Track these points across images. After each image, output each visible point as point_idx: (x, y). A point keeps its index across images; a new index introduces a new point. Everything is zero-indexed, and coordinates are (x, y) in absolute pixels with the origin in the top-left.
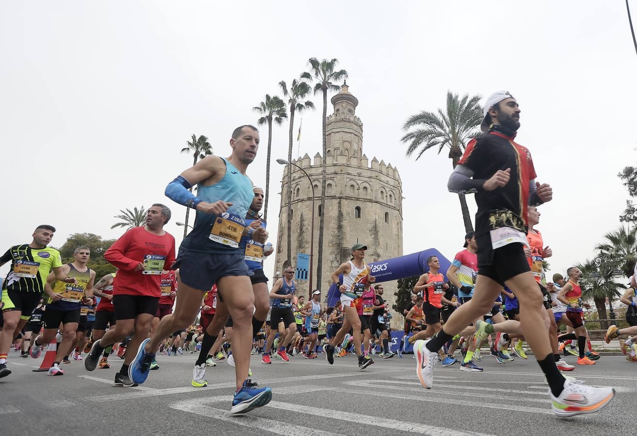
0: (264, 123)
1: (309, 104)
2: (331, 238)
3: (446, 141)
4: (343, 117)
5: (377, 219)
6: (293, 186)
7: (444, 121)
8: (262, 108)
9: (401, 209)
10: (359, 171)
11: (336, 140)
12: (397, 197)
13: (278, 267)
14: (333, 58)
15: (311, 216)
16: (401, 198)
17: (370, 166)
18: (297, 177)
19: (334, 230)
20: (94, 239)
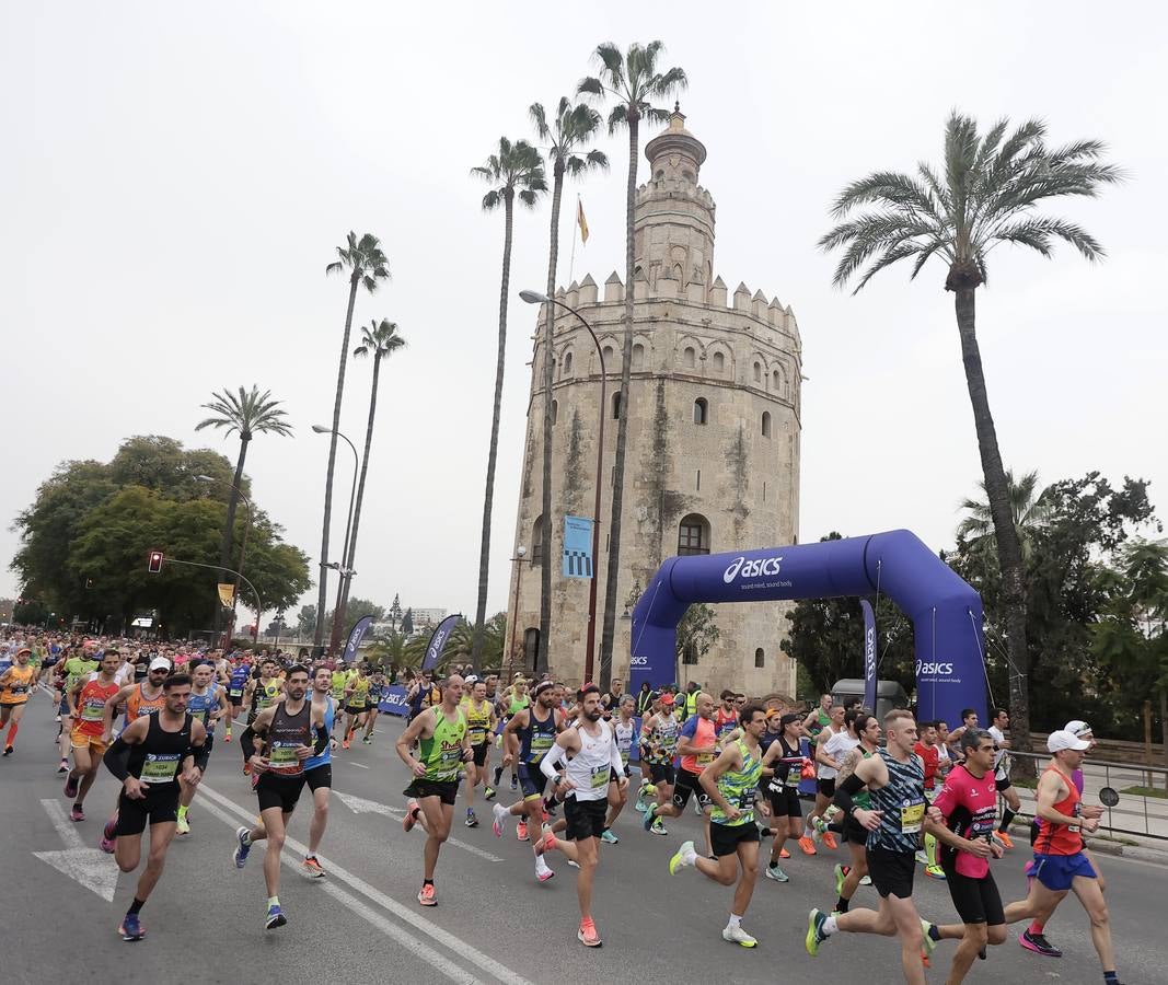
0: (495, 206)
1: (597, 158)
2: (639, 469)
3: (938, 244)
4: (671, 189)
5: (744, 427)
6: (559, 348)
7: (934, 193)
8: (492, 170)
9: (799, 404)
10: (706, 315)
11: (655, 243)
12: (791, 379)
13: (523, 529)
14: (651, 41)
15: (595, 417)
16: (799, 378)
17: (730, 305)
18: (567, 328)
19: (647, 452)
20: (168, 447)
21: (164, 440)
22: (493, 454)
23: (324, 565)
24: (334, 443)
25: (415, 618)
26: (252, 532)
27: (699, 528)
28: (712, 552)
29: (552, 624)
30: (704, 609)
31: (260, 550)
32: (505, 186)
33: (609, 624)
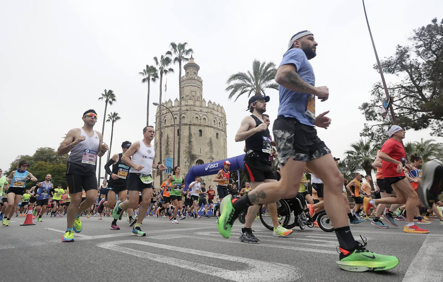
0: (145, 82)
1: (171, 70)
3: (253, 90)
4: (191, 77)
5: (212, 136)
6: (162, 118)
7: (251, 78)
8: (144, 73)
9: (226, 131)
10: (201, 108)
11: (187, 91)
12: (224, 124)
15: (173, 135)
16: (226, 124)
17: (207, 106)
18: (165, 113)
19: (187, 144)
27: (201, 163)
32: (147, 77)
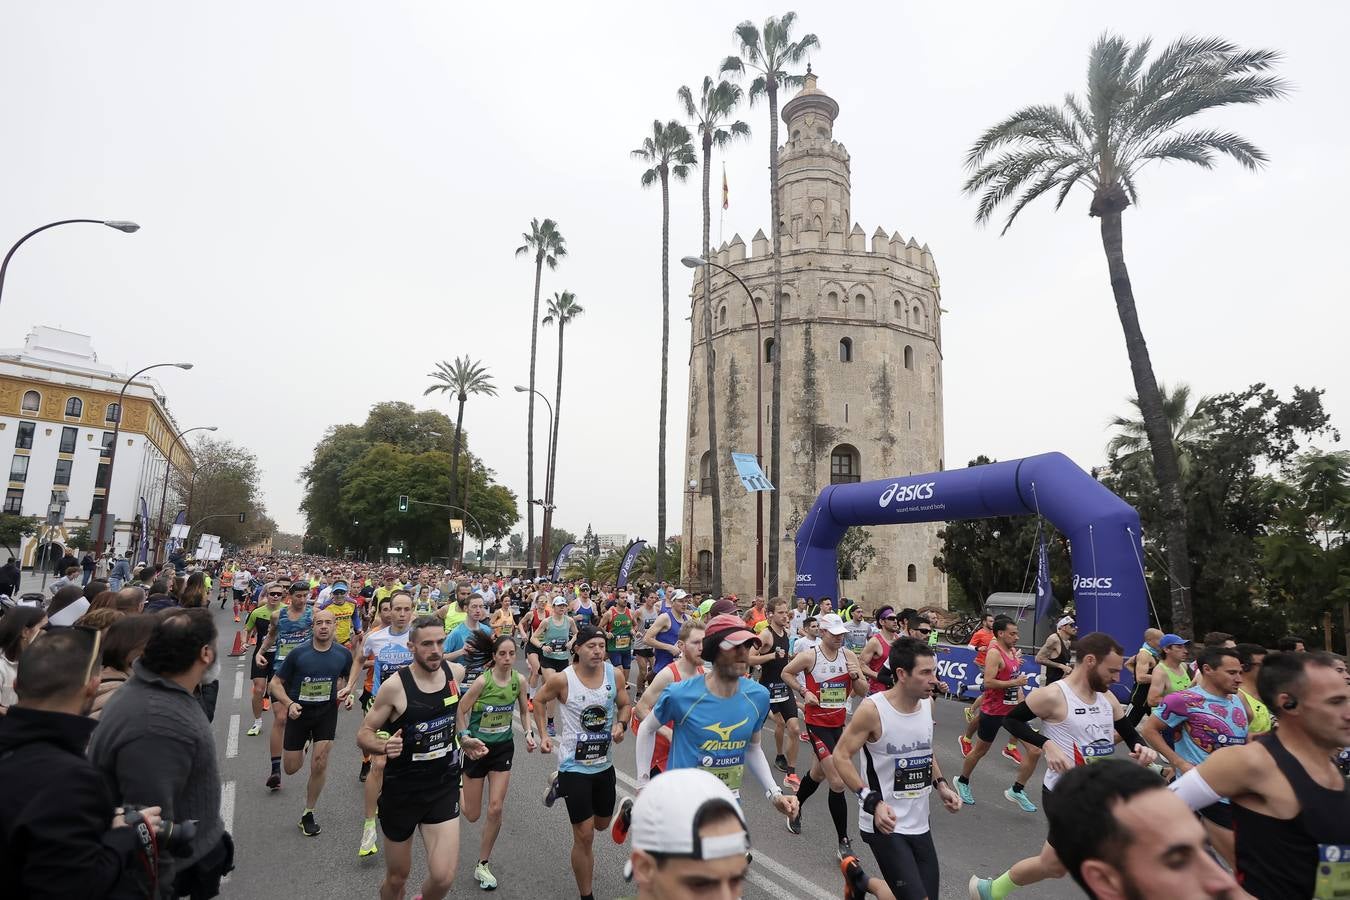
0: (652, 183)
1: (740, 128)
2: (792, 406)
3: (1082, 173)
4: (807, 146)
5: (887, 361)
6: (713, 303)
8: (648, 151)
9: (939, 335)
10: (846, 261)
11: (795, 198)
12: (930, 312)
13: (691, 465)
14: (785, 13)
15: (749, 361)
16: (939, 311)
17: (869, 249)
18: (721, 284)
19: (798, 390)
20: (404, 410)
21: (401, 404)
22: (664, 401)
23: (531, 502)
24: (532, 399)
25: (601, 543)
26: (471, 477)
27: (849, 456)
28: (864, 479)
29: (723, 547)
30: (860, 531)
31: (479, 491)
32: (660, 163)
33: (774, 546)
